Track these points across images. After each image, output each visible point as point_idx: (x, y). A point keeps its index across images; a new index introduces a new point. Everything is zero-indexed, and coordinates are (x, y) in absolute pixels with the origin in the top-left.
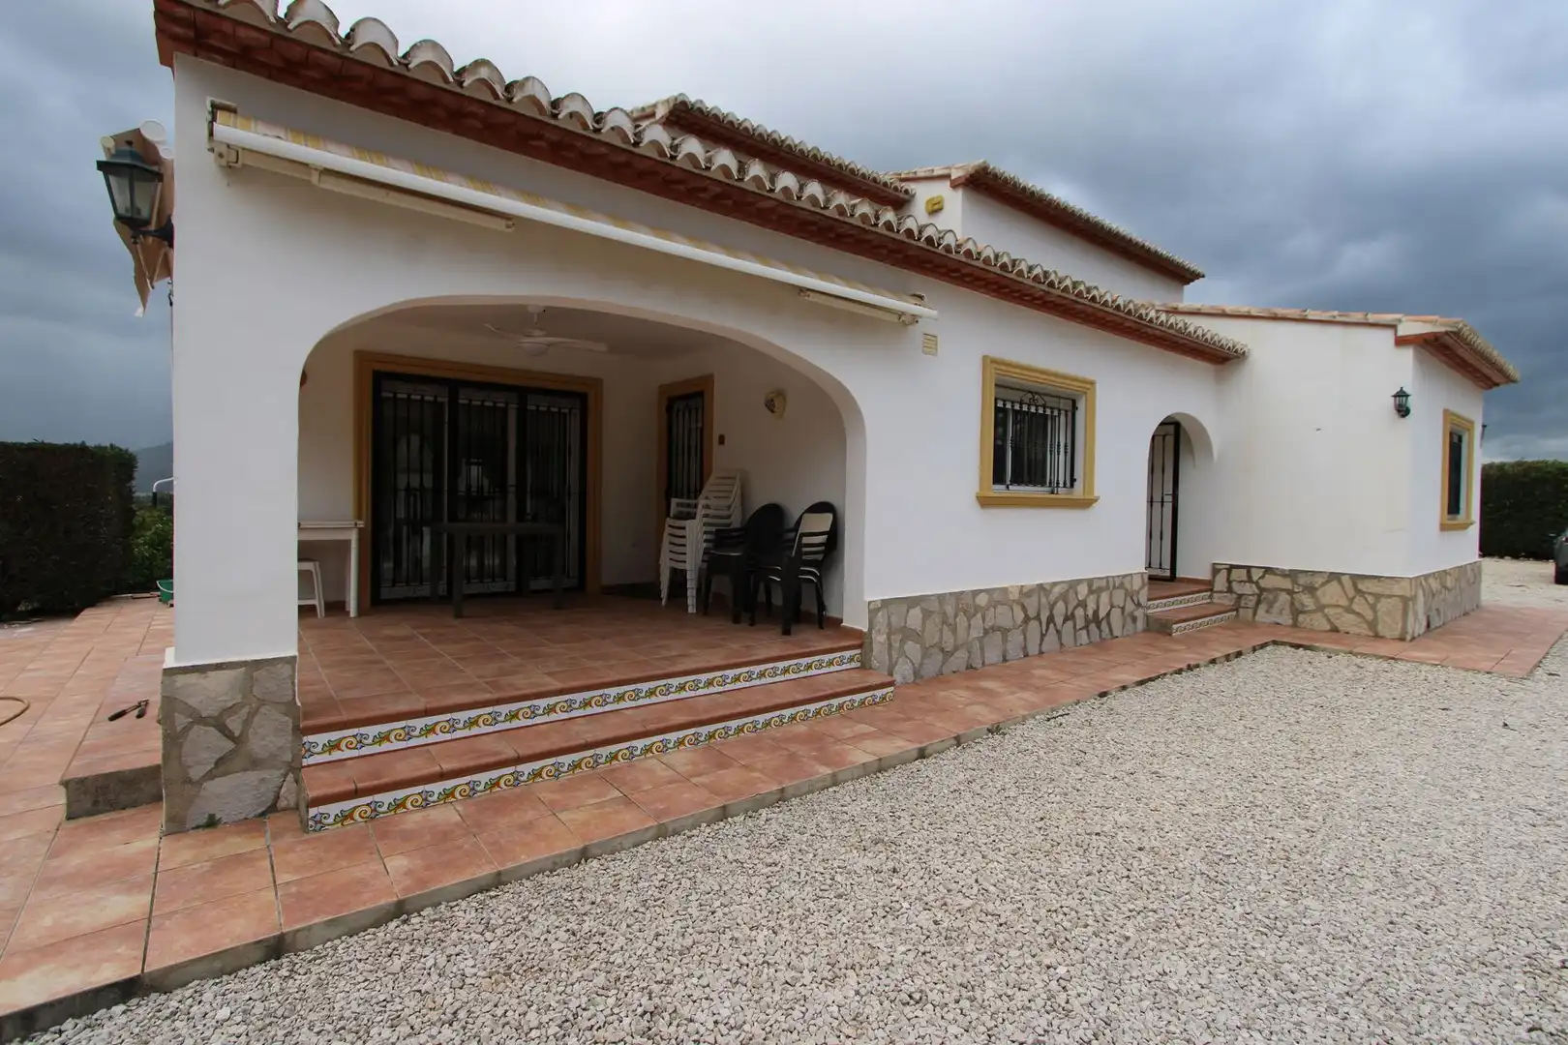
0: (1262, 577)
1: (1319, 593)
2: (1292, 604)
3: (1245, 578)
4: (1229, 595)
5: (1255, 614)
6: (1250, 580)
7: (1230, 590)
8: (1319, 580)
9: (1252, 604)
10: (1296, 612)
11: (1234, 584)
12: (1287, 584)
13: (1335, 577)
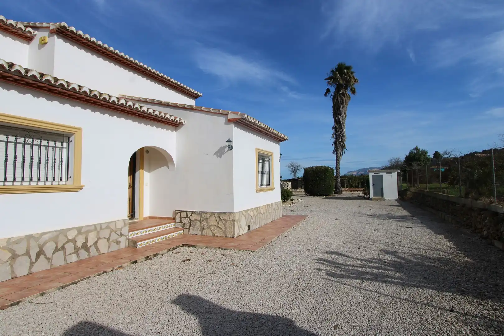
0: (191, 215)
1: (209, 220)
2: (201, 226)
3: (186, 216)
4: (180, 223)
5: (189, 231)
6: (187, 217)
7: (181, 222)
8: (209, 215)
9: (188, 227)
10: (202, 229)
11: (182, 219)
12: (198, 218)
13: (213, 213)
